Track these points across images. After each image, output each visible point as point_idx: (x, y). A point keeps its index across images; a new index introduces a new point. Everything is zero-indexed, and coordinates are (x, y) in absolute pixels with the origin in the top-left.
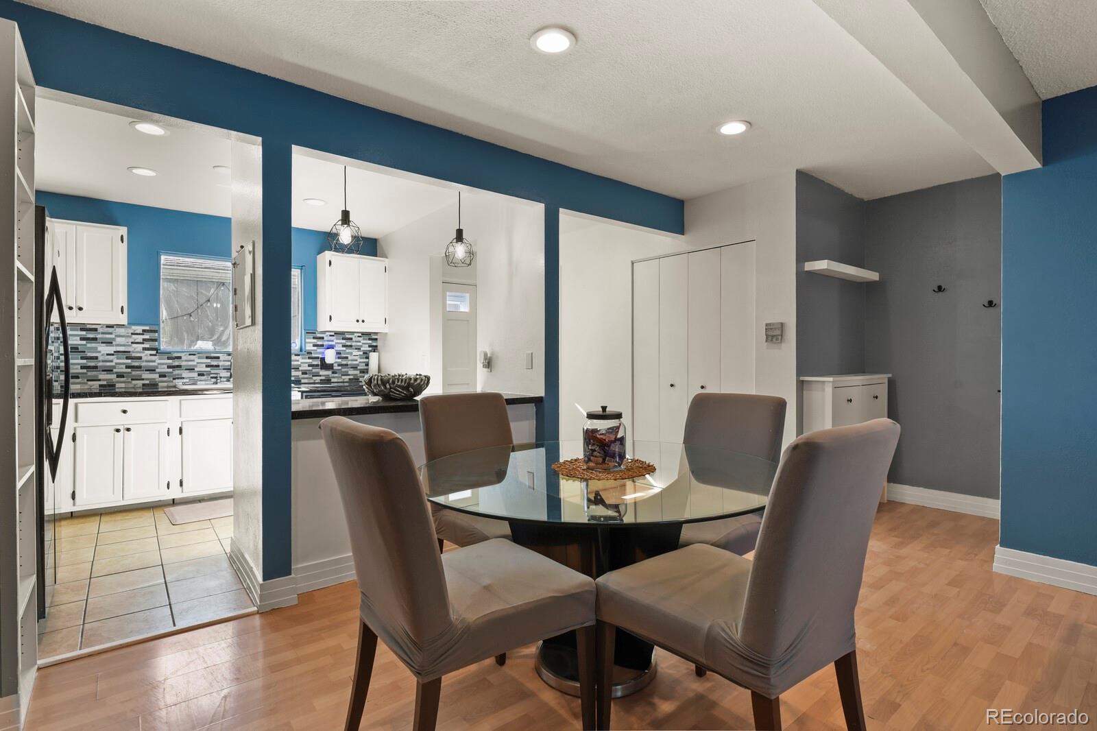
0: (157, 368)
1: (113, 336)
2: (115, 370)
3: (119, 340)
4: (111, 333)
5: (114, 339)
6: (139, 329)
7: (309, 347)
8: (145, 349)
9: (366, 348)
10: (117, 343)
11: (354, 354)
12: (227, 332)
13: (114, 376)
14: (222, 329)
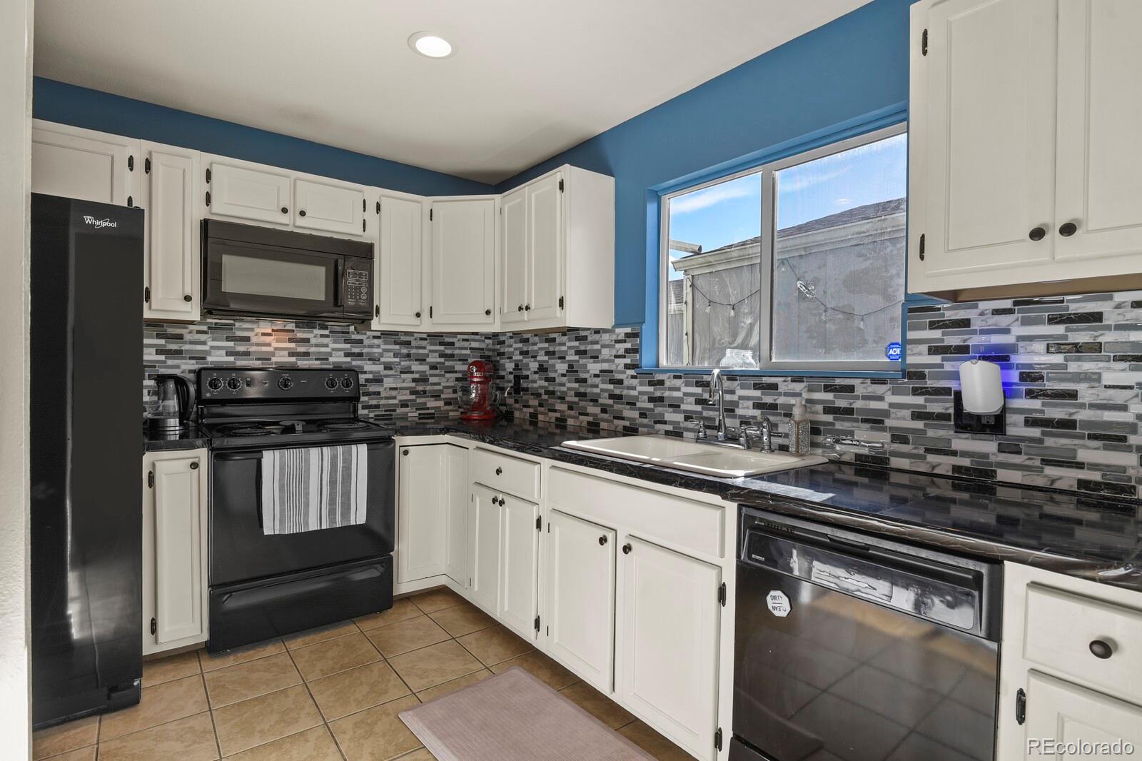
0: (638, 401)
1: (599, 347)
2: (600, 401)
3: (604, 353)
4: (598, 343)
6: (622, 332)
8: (626, 366)
10: (602, 357)
11: (1111, 378)
14: (749, 321)
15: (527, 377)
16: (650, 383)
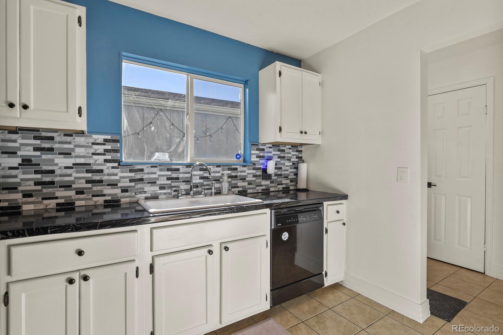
0: (119, 182)
1: (71, 146)
2: (74, 186)
3: (79, 151)
4: (70, 143)
5: (73, 150)
6: (100, 138)
7: (254, 159)
8: (106, 161)
9: (294, 159)
10: (77, 154)
11: (287, 164)
12: (183, 144)
13: (72, 193)
14: (178, 140)
16: (131, 171)
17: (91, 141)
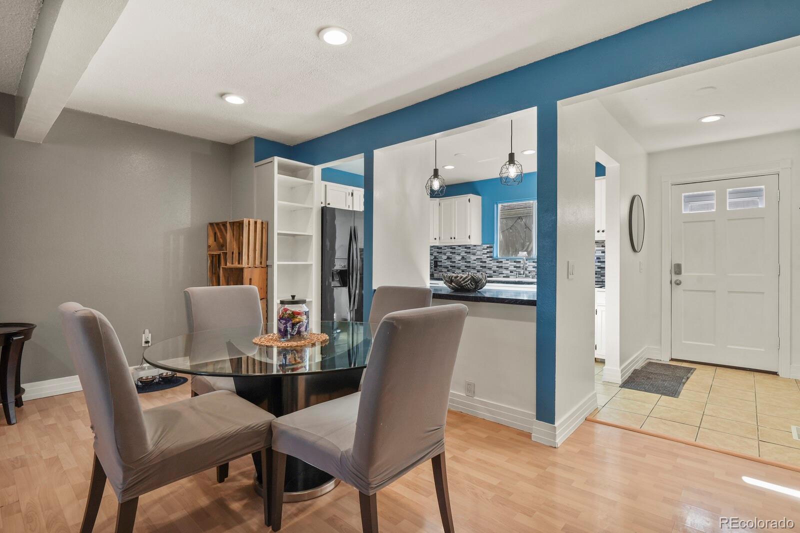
15: (441, 261)
16: (497, 262)
17: (482, 248)
